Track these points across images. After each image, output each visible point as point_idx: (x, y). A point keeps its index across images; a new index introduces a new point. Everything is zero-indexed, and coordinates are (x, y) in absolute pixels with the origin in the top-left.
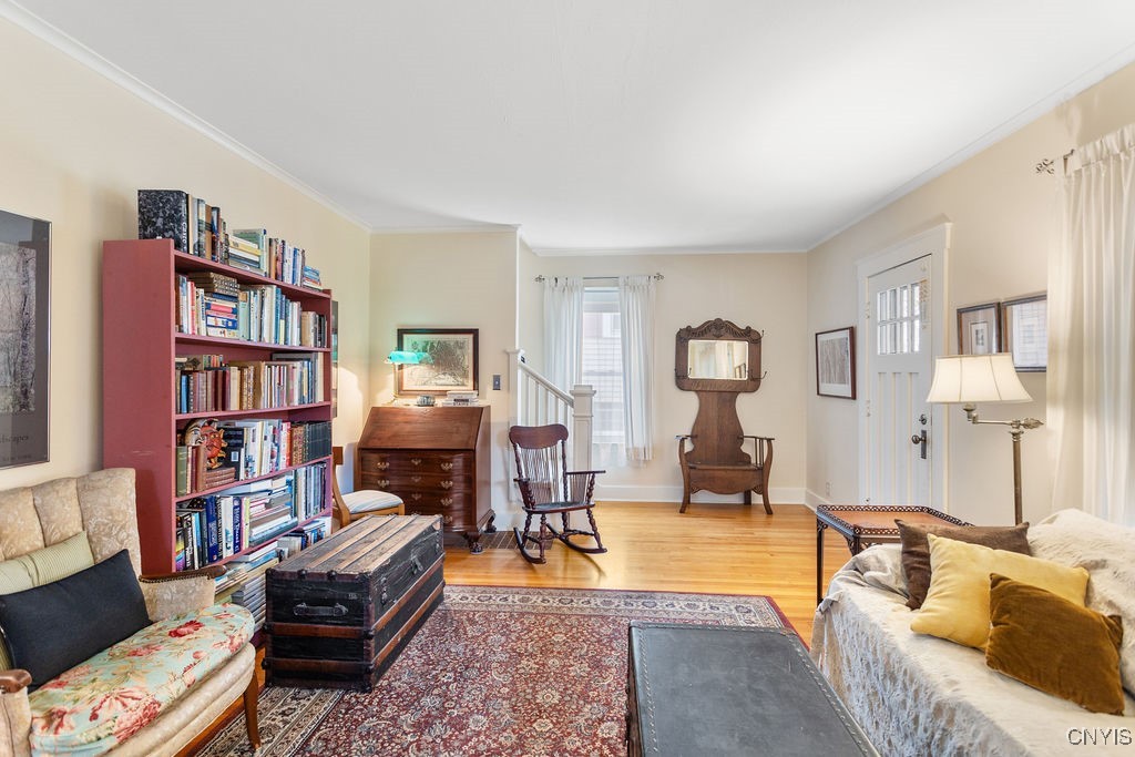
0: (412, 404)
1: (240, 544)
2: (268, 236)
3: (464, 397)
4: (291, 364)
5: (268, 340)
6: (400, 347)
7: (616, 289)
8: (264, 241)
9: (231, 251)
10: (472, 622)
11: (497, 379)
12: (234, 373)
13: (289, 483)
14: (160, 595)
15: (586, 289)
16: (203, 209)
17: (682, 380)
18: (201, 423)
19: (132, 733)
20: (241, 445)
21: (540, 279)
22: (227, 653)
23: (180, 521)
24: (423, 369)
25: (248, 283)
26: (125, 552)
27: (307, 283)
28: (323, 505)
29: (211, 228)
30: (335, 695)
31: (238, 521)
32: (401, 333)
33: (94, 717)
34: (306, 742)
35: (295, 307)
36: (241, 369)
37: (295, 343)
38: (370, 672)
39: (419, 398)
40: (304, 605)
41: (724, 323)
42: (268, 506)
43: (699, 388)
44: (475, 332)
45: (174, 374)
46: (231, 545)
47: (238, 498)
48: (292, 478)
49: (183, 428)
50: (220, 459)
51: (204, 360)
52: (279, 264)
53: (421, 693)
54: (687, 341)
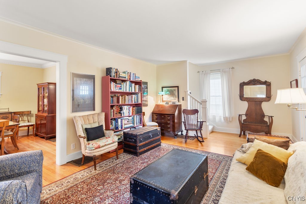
0: (164, 103)
1: (122, 128)
2: (128, 72)
3: (174, 102)
4: (132, 95)
5: (128, 91)
6: (162, 91)
7: (220, 73)
8: (127, 73)
9: (120, 76)
10: (163, 150)
11: (183, 98)
12: (121, 97)
13: (132, 118)
14: (107, 132)
15: (211, 73)
16: (115, 69)
17: (242, 97)
18: (116, 106)
19: (96, 148)
20: (122, 110)
21: (198, 72)
22: (112, 142)
23: (111, 122)
24: (167, 96)
25: (123, 81)
26: (102, 125)
27: (136, 80)
28: (141, 123)
29: (116, 72)
30: (132, 156)
31: (122, 123)
32: (162, 88)
33: (92, 145)
34: (124, 161)
35: (133, 85)
36: (122, 96)
37: (133, 91)
38: (137, 153)
39: (165, 102)
40: (128, 139)
41: (256, 80)
42: (128, 122)
43: (248, 100)
44: (178, 87)
45: (110, 98)
46: (120, 127)
47: (122, 119)
48: (133, 117)
49: (112, 107)
50: (119, 112)
51: (117, 95)
52: (130, 77)
53: (146, 159)
54: (243, 86)
